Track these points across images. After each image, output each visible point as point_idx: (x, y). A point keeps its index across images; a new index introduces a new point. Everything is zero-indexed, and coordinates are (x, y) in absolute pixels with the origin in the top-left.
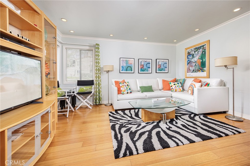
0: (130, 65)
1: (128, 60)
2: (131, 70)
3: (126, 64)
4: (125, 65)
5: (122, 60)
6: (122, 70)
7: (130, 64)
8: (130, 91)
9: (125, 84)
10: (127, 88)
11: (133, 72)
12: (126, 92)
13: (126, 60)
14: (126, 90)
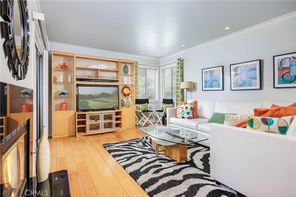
0: (216, 78)
1: (213, 70)
2: (217, 86)
3: (211, 76)
4: (209, 79)
5: (205, 72)
6: (205, 87)
7: (216, 76)
8: (188, 115)
9: (183, 106)
10: (183, 111)
11: (221, 88)
12: (181, 115)
13: (210, 71)
14: (181, 114)
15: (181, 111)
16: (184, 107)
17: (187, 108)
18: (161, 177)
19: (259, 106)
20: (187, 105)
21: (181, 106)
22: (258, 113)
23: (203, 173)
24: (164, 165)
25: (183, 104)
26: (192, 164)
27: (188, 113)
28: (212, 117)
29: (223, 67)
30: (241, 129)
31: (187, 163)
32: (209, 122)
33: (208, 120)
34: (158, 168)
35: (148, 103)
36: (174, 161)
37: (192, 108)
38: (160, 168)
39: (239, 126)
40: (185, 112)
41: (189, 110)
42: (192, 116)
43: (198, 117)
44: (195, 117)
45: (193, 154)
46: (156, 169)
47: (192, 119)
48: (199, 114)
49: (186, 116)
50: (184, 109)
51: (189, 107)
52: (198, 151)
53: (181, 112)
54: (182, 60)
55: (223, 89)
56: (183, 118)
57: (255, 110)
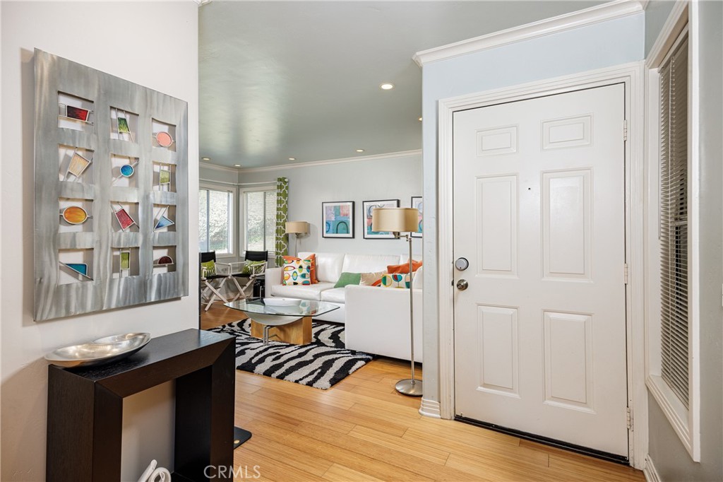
0: (343, 219)
1: (339, 206)
2: (346, 231)
3: (336, 215)
4: (333, 219)
5: (326, 207)
6: (327, 232)
7: (344, 215)
8: (304, 280)
9: (295, 264)
10: (295, 272)
11: (351, 235)
12: (291, 280)
13: (335, 207)
14: (291, 277)
15: (291, 273)
16: (297, 266)
17: (301, 267)
18: (285, 362)
19: (394, 264)
20: (301, 263)
21: (290, 265)
22: (391, 270)
23: (336, 349)
24: (282, 351)
25: (295, 261)
26: (319, 343)
27: (304, 276)
28: (340, 279)
29: (354, 203)
30: (376, 288)
31: (312, 344)
32: (335, 287)
33: (334, 285)
34: (275, 356)
35: (215, 261)
36: (293, 345)
37: (309, 268)
38: (278, 355)
39: (374, 285)
40: (299, 274)
41: (305, 271)
42: (309, 280)
43: (319, 281)
44: (314, 281)
45: (317, 334)
46: (274, 357)
47: (309, 284)
48: (320, 277)
49: (300, 280)
50: (297, 270)
51: (305, 266)
52: (323, 330)
53: (291, 275)
54: (286, 180)
55: (353, 237)
56: (295, 284)
57: (389, 268)
